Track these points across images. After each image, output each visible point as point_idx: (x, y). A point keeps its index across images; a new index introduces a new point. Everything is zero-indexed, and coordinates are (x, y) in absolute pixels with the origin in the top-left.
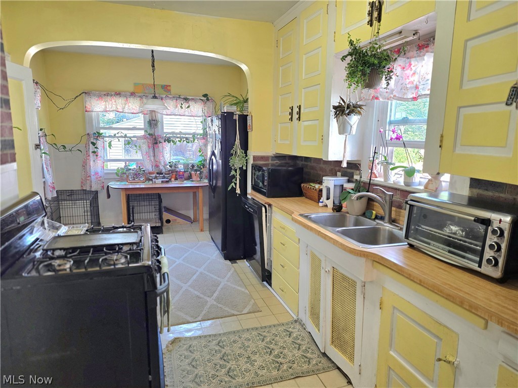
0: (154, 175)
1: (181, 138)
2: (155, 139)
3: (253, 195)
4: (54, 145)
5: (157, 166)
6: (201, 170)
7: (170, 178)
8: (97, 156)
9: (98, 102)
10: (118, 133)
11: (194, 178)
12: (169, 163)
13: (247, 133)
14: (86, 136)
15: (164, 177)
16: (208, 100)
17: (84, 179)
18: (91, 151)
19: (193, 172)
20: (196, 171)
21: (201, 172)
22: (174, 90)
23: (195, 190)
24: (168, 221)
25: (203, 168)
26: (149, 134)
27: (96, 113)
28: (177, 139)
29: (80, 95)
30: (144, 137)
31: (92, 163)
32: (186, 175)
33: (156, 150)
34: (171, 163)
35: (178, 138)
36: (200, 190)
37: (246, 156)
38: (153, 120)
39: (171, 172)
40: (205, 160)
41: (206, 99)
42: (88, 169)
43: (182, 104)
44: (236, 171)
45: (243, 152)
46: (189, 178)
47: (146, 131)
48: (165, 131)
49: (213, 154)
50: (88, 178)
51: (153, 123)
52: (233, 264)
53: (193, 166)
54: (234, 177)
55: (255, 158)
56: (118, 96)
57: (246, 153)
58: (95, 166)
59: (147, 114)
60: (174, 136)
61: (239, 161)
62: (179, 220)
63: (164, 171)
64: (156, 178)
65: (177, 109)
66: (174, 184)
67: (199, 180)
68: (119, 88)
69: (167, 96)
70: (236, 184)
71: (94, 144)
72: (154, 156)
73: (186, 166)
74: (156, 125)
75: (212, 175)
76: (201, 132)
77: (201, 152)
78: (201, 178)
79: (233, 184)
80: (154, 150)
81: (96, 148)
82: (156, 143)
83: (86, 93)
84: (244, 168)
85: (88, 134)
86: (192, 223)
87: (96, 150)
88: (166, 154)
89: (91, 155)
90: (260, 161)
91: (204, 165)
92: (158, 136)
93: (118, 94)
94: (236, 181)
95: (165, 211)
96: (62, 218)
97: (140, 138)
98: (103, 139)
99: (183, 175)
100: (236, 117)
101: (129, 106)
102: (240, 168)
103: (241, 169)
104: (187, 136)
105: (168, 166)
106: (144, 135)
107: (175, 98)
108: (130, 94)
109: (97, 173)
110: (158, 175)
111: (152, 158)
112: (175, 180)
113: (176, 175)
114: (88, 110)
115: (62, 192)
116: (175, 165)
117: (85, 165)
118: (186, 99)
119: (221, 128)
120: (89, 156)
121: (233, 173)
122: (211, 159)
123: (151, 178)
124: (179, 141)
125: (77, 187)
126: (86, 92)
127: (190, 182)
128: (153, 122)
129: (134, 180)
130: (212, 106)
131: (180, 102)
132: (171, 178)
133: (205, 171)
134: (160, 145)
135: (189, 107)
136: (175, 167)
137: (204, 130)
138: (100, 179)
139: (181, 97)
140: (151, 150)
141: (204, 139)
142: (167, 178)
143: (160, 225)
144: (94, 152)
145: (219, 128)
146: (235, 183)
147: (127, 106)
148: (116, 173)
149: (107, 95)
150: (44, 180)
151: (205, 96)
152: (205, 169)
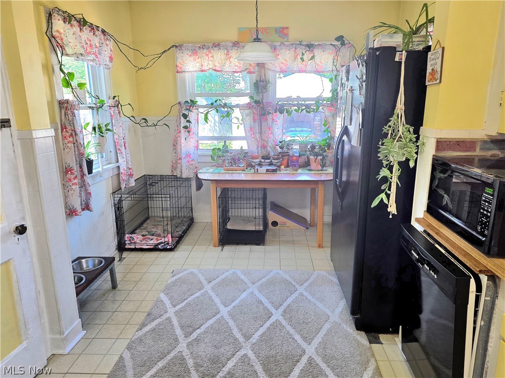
0: (258, 160)
1: (298, 105)
2: (263, 108)
3: (430, 226)
4: (131, 118)
5: (264, 147)
6: (325, 154)
7: (279, 164)
8: (189, 132)
9: (192, 58)
10: (216, 101)
11: (313, 165)
12: (280, 142)
13: (424, 88)
14: (178, 105)
15: (271, 164)
16: (343, 44)
17: (174, 162)
18: (182, 125)
19: (312, 157)
20: (317, 155)
21: (324, 158)
22: (294, 34)
23: (313, 186)
24: (275, 224)
25: (329, 149)
26: (256, 102)
27: (190, 74)
28: (294, 108)
29: (169, 49)
30: (249, 106)
31: (183, 140)
32: (302, 160)
33: (263, 124)
34: (283, 143)
35: (294, 105)
36: (320, 186)
37: (418, 138)
38: (261, 81)
39: (283, 155)
40: (332, 138)
41: (339, 43)
42: (179, 150)
43: (303, 54)
44: (391, 169)
45: (411, 130)
46: (307, 165)
47: (251, 97)
48: (278, 96)
49: (345, 131)
50: (179, 161)
51: (261, 85)
52: (372, 345)
53: (313, 147)
54: (385, 180)
55: (441, 144)
56: (217, 48)
57: (417, 132)
58: (187, 145)
59: (254, 73)
60: (290, 104)
61: (400, 147)
62: (290, 223)
63: (272, 154)
64: (260, 165)
65: (296, 63)
66: (284, 175)
67: (320, 168)
68: (218, 37)
69: (282, 43)
70: (388, 196)
71: (185, 116)
72: (261, 133)
73: (303, 145)
74: (265, 87)
75: (340, 164)
76: (330, 95)
77: (327, 126)
78: (323, 166)
79: (383, 196)
80: (261, 124)
81: (189, 121)
82: (264, 114)
83: (176, 47)
84: (412, 164)
85: (179, 103)
86: (307, 228)
87: (188, 124)
88: (276, 130)
89: (183, 130)
90: (454, 150)
91: (329, 146)
92: (268, 103)
93: (217, 45)
94: (390, 189)
95: (272, 209)
96: (150, 209)
97: (244, 107)
98: (198, 109)
99: (298, 162)
100: (401, 57)
101: (231, 63)
102: (400, 163)
103: (404, 165)
104: (307, 102)
105: (278, 147)
106: (249, 103)
107: (294, 46)
108: (231, 44)
109: (188, 155)
110: (263, 160)
111: (258, 136)
112: (285, 167)
113: (288, 160)
114: (179, 70)
115: (151, 177)
116: (288, 145)
117: (175, 144)
118: (310, 47)
119: (367, 81)
120: (180, 132)
121: (384, 172)
122: (341, 140)
123: (253, 164)
124: (295, 110)
125: (167, 171)
126: (177, 45)
127: (307, 172)
128: (262, 83)
129: (231, 166)
130: (348, 53)
131: (300, 51)
132: (281, 165)
133: (330, 154)
134: (270, 117)
135: (313, 58)
136: (289, 149)
137: (333, 93)
138: (192, 163)
139: (303, 43)
140: (257, 124)
141: (332, 105)
142: (275, 165)
143: (261, 228)
144: (186, 127)
145: (361, 83)
146: (386, 194)
147: (228, 62)
148: (211, 156)
149: (203, 47)
150: (117, 165)
151: (340, 38)
152: (330, 151)
